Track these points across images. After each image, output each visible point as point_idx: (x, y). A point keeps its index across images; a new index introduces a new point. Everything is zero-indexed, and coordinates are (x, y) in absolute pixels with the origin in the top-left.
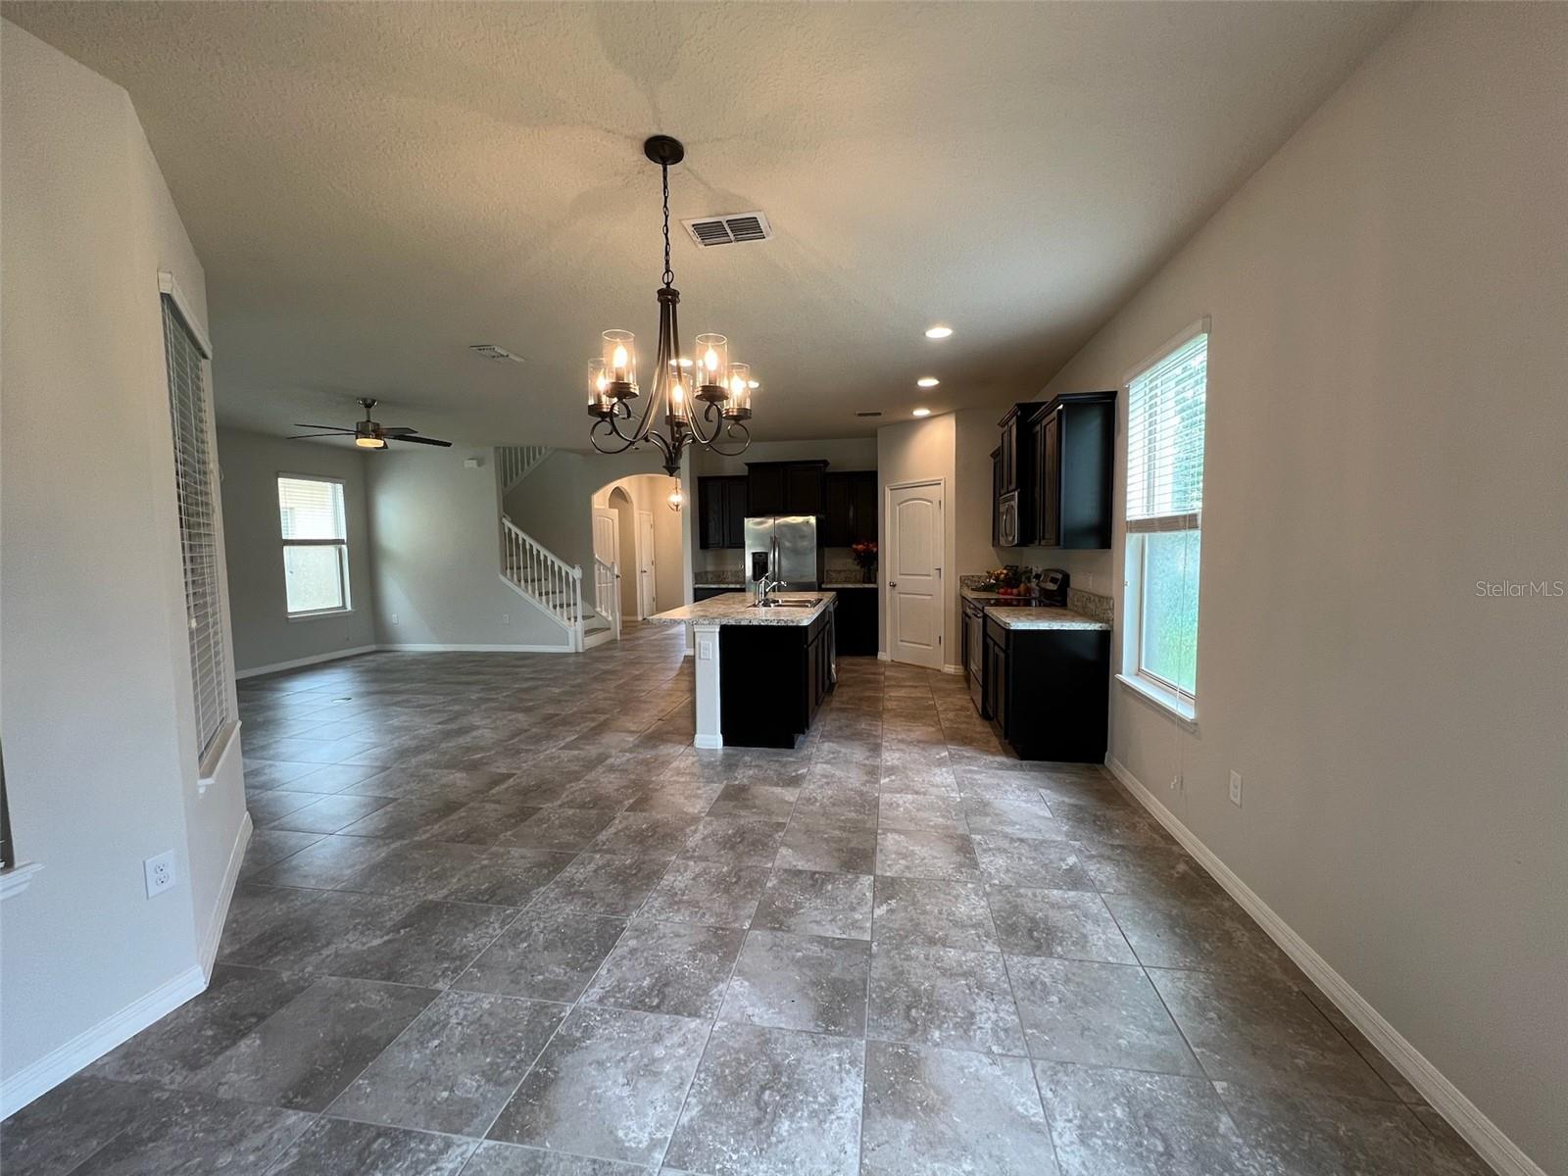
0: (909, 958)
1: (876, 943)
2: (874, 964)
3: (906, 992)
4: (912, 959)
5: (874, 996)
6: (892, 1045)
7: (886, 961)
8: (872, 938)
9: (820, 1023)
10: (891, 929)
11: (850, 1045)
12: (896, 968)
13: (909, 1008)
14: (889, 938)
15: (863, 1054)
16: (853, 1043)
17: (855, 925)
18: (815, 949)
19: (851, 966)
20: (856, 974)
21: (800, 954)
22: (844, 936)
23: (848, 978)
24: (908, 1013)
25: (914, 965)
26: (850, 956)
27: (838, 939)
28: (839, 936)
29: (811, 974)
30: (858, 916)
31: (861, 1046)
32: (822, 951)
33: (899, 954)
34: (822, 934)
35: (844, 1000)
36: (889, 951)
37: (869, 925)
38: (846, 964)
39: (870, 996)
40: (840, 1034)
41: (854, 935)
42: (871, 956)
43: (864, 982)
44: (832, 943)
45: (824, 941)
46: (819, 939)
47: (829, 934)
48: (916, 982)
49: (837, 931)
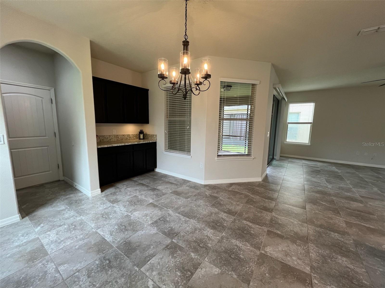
0: (122, 276)
1: (138, 270)
2: (131, 263)
3: (114, 265)
4: (121, 277)
5: (122, 256)
6: (107, 251)
7: (129, 267)
8: (141, 271)
9: (128, 241)
10: (139, 280)
11: (117, 243)
12: (123, 269)
13: (110, 262)
14: (136, 276)
15: (113, 245)
16: (117, 244)
17: (151, 269)
18: (151, 252)
19: (136, 257)
20: (133, 256)
21: (152, 247)
22: (149, 262)
23: (133, 254)
24: (109, 260)
25: (119, 275)
26: (140, 259)
27: (149, 260)
28: (150, 261)
29: (143, 246)
30: (154, 273)
31: (115, 245)
32: (149, 253)
33: (127, 274)
34: (155, 257)
35: (128, 249)
36: (131, 272)
37: (147, 274)
38: (138, 256)
39: (123, 255)
40: (122, 243)
41: (147, 266)
42: (135, 265)
43: (128, 257)
44: (149, 258)
45: (153, 256)
46: (154, 255)
47: (154, 259)
48: (114, 270)
49: (153, 262)
